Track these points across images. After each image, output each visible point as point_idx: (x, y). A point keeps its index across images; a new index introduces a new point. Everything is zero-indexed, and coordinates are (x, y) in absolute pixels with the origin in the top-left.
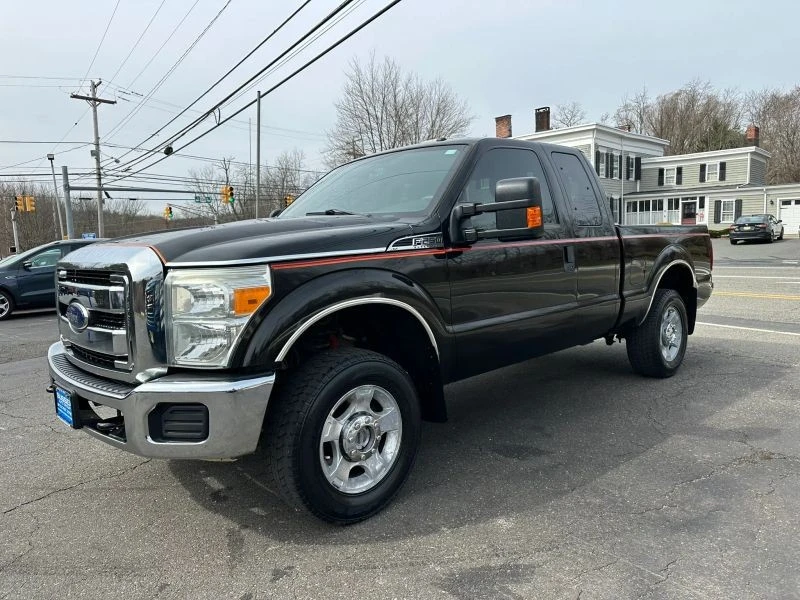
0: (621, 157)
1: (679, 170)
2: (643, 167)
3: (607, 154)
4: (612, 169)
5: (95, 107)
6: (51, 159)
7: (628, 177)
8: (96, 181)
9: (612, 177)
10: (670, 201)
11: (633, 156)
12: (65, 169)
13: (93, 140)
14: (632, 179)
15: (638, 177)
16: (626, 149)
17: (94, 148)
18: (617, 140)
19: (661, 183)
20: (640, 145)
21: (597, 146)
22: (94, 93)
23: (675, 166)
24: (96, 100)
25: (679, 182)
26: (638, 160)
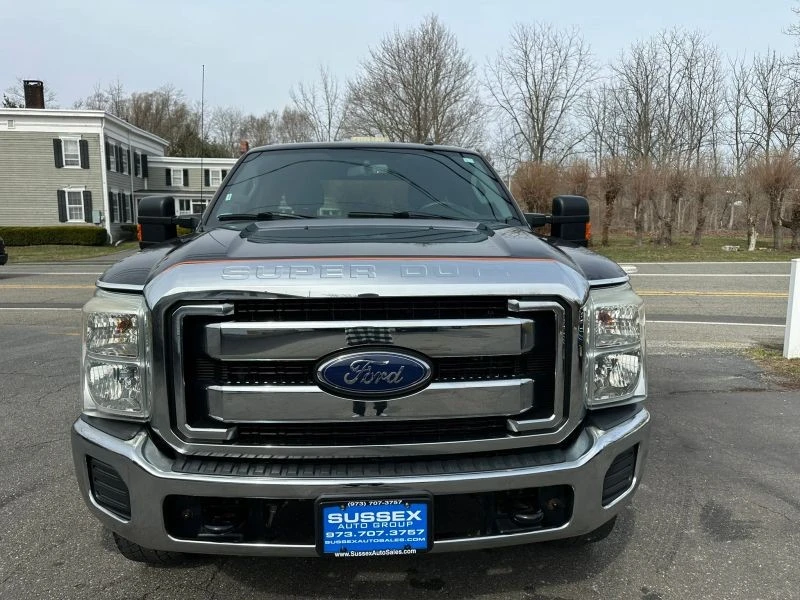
0: (128, 151)
1: (186, 172)
2: (150, 165)
3: (116, 147)
4: (122, 163)
7: (136, 174)
9: (122, 171)
10: (181, 202)
11: (139, 153)
14: (140, 176)
15: (145, 174)
16: (132, 143)
18: (125, 134)
19: (169, 182)
20: (144, 142)
21: (106, 137)
23: (182, 167)
25: (186, 183)
26: (144, 157)
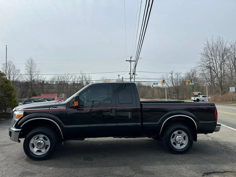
5: (131, 63)
6: (119, 76)
8: (130, 80)
12: (123, 78)
13: (130, 71)
17: (130, 72)
22: (131, 59)
24: (131, 61)
